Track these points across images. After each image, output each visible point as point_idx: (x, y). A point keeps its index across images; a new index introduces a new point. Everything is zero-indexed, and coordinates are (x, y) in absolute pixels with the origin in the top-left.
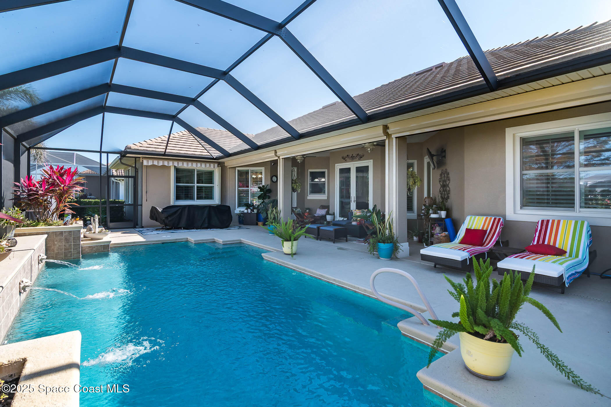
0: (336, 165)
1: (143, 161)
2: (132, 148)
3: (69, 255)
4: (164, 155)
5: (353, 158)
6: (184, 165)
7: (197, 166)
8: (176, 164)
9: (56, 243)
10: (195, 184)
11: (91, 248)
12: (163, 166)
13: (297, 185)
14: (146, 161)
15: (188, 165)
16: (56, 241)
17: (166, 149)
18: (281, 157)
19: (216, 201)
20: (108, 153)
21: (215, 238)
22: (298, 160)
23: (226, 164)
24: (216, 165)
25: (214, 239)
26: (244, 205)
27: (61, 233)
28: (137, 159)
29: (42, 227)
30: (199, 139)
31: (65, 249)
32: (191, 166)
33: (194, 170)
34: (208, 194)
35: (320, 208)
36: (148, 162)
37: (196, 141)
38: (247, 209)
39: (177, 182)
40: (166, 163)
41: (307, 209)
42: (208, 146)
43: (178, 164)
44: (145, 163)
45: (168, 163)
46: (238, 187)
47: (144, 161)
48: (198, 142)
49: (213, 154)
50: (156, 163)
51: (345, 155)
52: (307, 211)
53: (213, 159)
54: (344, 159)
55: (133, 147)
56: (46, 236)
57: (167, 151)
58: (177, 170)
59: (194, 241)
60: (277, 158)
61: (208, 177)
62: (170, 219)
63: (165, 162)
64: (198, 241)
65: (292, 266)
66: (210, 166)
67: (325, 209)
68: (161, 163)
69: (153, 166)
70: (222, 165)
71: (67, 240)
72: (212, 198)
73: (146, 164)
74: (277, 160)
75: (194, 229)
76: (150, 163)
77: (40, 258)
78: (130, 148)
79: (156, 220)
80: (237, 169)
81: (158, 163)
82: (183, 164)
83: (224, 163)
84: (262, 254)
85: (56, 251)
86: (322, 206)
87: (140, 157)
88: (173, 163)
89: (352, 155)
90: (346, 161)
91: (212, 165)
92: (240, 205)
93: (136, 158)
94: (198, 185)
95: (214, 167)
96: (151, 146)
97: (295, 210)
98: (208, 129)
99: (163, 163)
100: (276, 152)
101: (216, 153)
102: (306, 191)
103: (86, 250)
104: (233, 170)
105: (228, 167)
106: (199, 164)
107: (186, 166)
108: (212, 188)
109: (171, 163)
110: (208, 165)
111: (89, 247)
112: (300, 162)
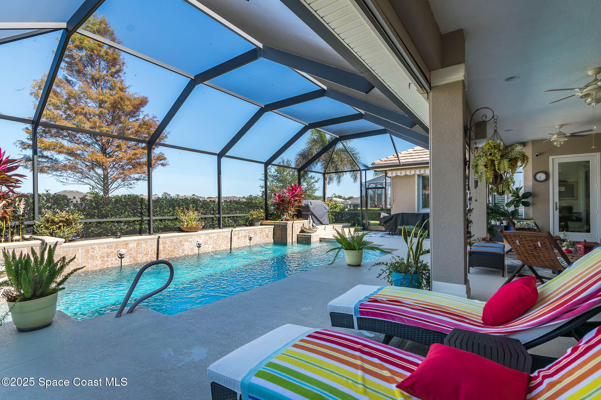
3: (283, 240)
4: (401, 165)
6: (427, 173)
8: (418, 172)
9: (278, 231)
12: (406, 176)
14: (390, 173)
20: (365, 170)
22: (555, 143)
27: (280, 226)
31: (281, 236)
36: (392, 173)
40: (408, 173)
43: (420, 171)
45: (411, 172)
50: (399, 173)
56: (273, 226)
63: (407, 171)
68: (403, 173)
69: (398, 176)
73: (390, 176)
78: (374, 164)
81: (401, 173)
82: (425, 171)
85: (278, 236)
88: (415, 172)
93: (385, 171)
103: (300, 239)
109: (413, 172)
112: (559, 146)
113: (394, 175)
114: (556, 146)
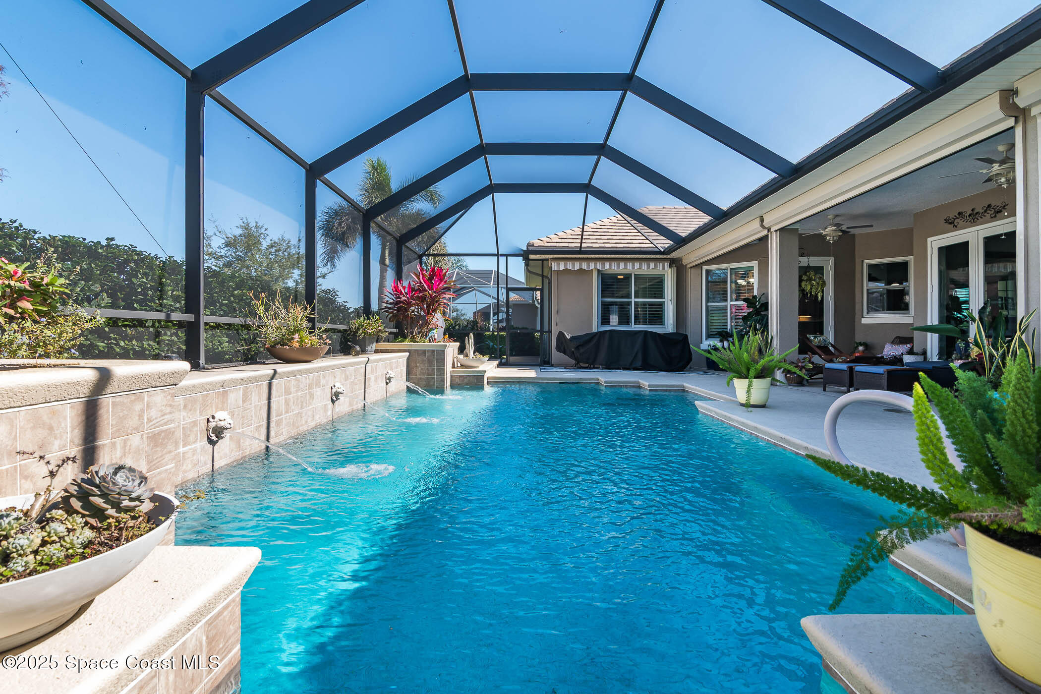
0: (929, 240)
1: (551, 264)
2: (535, 245)
3: (432, 383)
4: (580, 252)
5: (974, 218)
6: (613, 268)
7: (633, 268)
8: (599, 266)
9: (418, 365)
10: (631, 298)
11: (462, 378)
12: (581, 271)
13: (812, 285)
14: (556, 264)
15: (618, 266)
16: (418, 362)
17: (581, 243)
18: (773, 229)
19: (669, 325)
20: (507, 255)
21: (640, 381)
22: (828, 238)
23: (684, 262)
24: (666, 264)
25: (639, 383)
26: (716, 334)
27: (424, 352)
28: (545, 262)
29: (407, 344)
30: (633, 222)
31: (428, 374)
32: (623, 267)
33: (631, 275)
34: (655, 314)
35: (893, 343)
36: (558, 265)
37: (629, 225)
38: (721, 341)
39: (602, 297)
40: (584, 266)
41: (861, 344)
42: (646, 230)
43: (603, 266)
44: (555, 267)
45: (588, 266)
46: (708, 301)
47: (553, 264)
48: (632, 226)
49: (659, 246)
50: (569, 266)
51: (953, 214)
52: (861, 348)
53: (660, 253)
54: (951, 223)
55: (537, 243)
56: (408, 354)
57: (583, 245)
58: (603, 277)
59: (605, 382)
60: (765, 232)
61: (656, 286)
62: (582, 350)
63: (583, 263)
64: (611, 382)
65: (738, 422)
66: (656, 266)
67: (906, 343)
68: (577, 266)
69: (566, 271)
70: (675, 262)
71: (430, 362)
72: (662, 322)
73: (556, 269)
74: (767, 236)
75: (619, 369)
76: (561, 267)
77: (388, 376)
78: (533, 245)
79: (565, 353)
80: (705, 268)
81: (573, 266)
82: (611, 266)
83: (680, 260)
84: (696, 402)
85: (418, 376)
86: (898, 337)
87: (548, 260)
88: (596, 265)
89: (973, 210)
90: (956, 227)
91: (660, 265)
92: (709, 336)
93: (543, 260)
94: (637, 300)
95: (664, 268)
96: (563, 240)
97: (812, 338)
98: (664, 208)
99: (581, 265)
100: (762, 220)
101: (663, 243)
102: (858, 307)
103: (457, 380)
104: (698, 271)
105: (688, 266)
106: (637, 265)
107: (616, 269)
108: (661, 305)
109: (592, 266)
110: (652, 265)
111: (461, 376)
112: (831, 242)
113: (562, 267)
114: (828, 242)
